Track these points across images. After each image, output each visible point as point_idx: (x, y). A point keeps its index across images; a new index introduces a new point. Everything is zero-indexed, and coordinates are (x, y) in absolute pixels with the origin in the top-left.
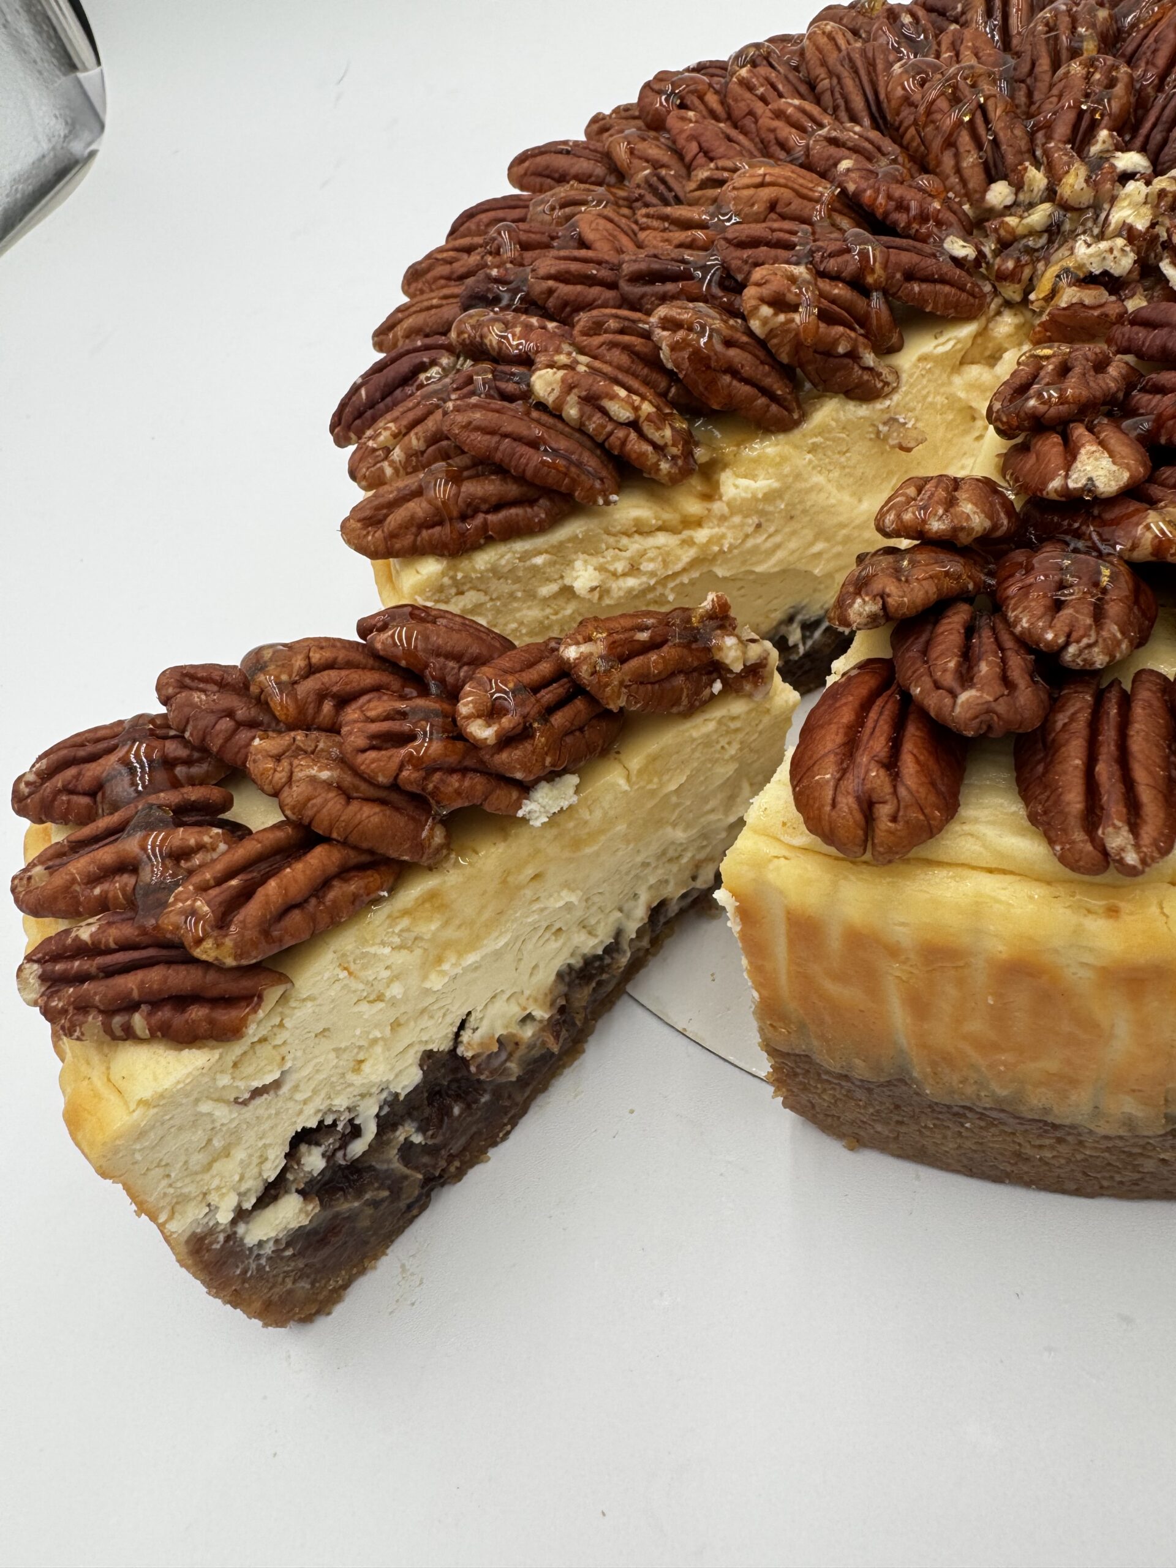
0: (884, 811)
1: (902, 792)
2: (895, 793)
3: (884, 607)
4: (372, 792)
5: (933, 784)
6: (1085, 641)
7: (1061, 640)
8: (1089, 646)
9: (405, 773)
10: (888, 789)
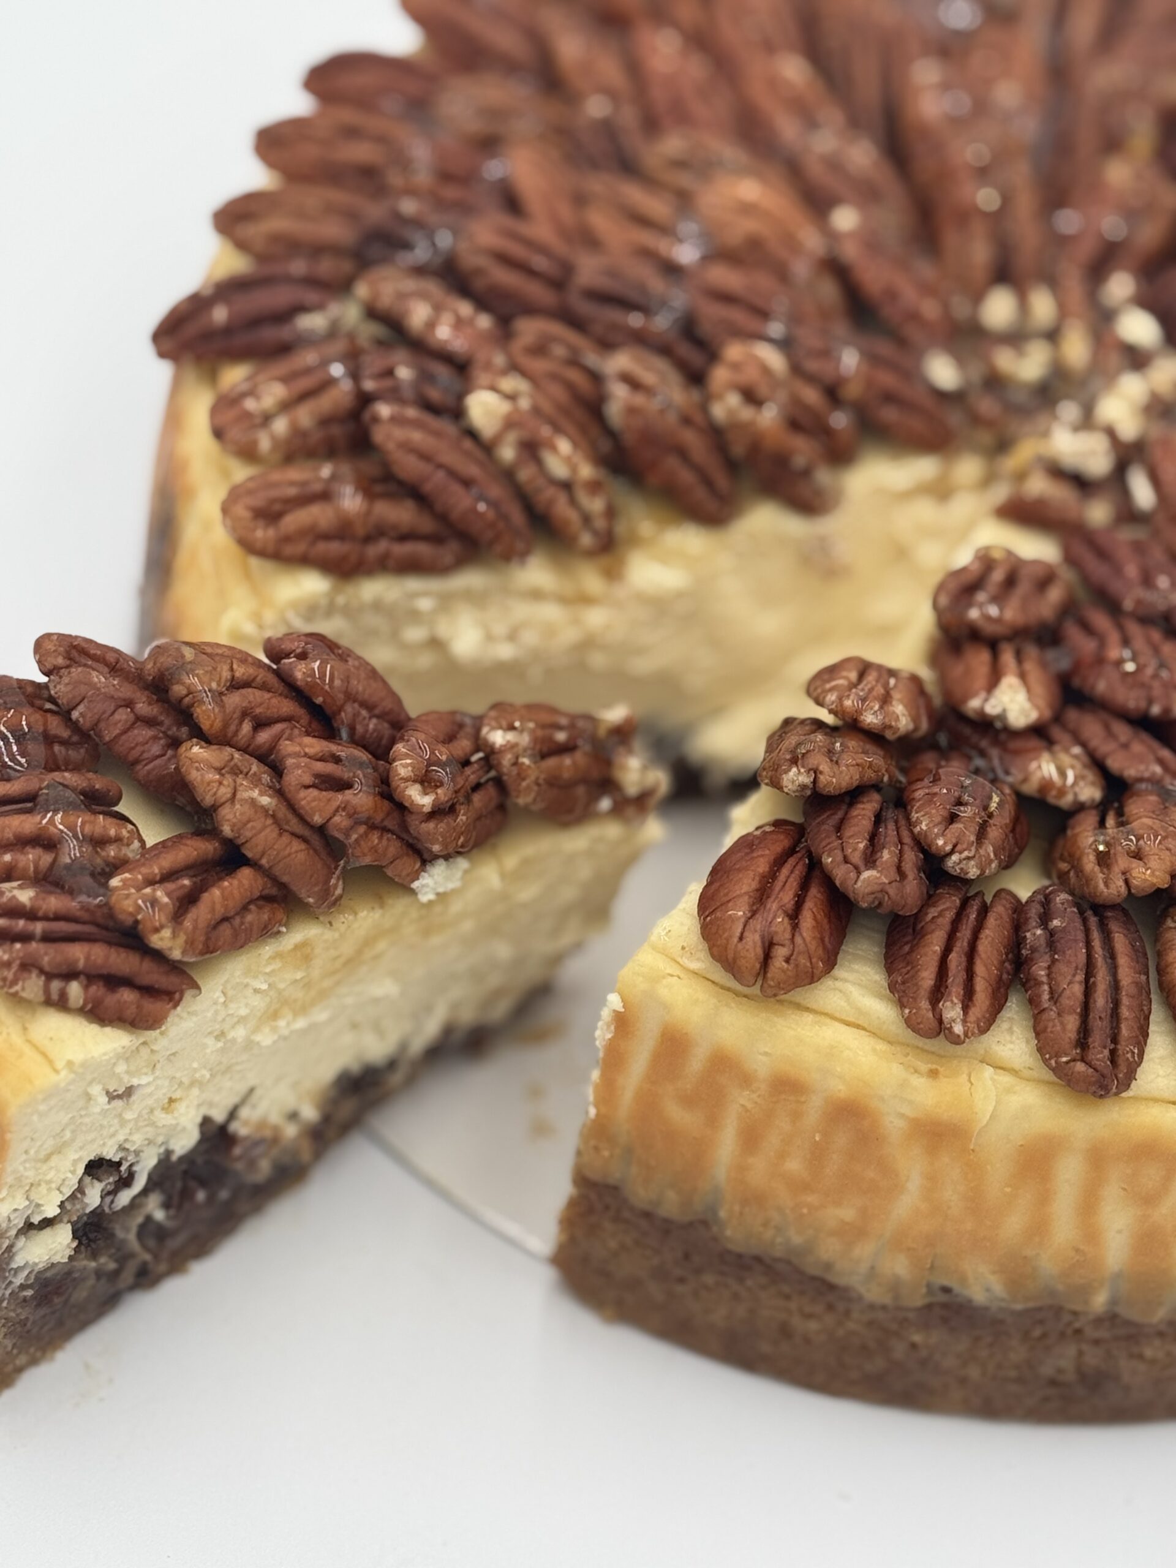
0: (780, 952)
1: (798, 940)
2: (792, 939)
3: (815, 782)
4: (300, 829)
5: (822, 940)
6: (966, 854)
7: (948, 848)
8: (968, 858)
9: (337, 819)
10: (788, 935)
